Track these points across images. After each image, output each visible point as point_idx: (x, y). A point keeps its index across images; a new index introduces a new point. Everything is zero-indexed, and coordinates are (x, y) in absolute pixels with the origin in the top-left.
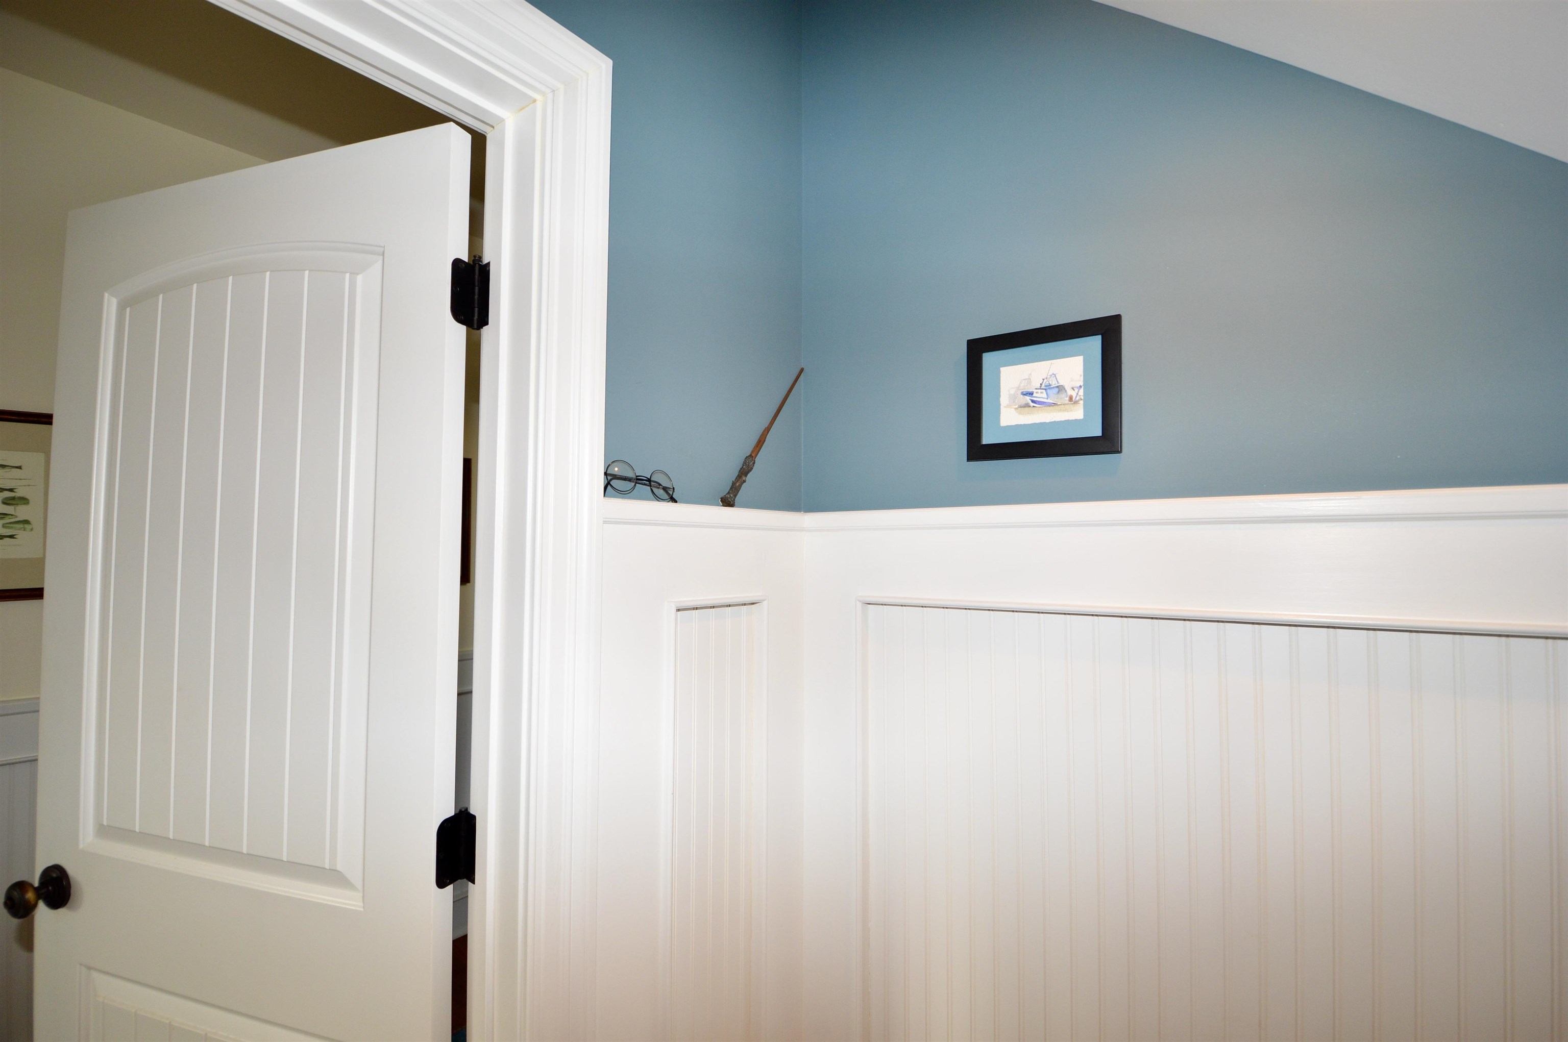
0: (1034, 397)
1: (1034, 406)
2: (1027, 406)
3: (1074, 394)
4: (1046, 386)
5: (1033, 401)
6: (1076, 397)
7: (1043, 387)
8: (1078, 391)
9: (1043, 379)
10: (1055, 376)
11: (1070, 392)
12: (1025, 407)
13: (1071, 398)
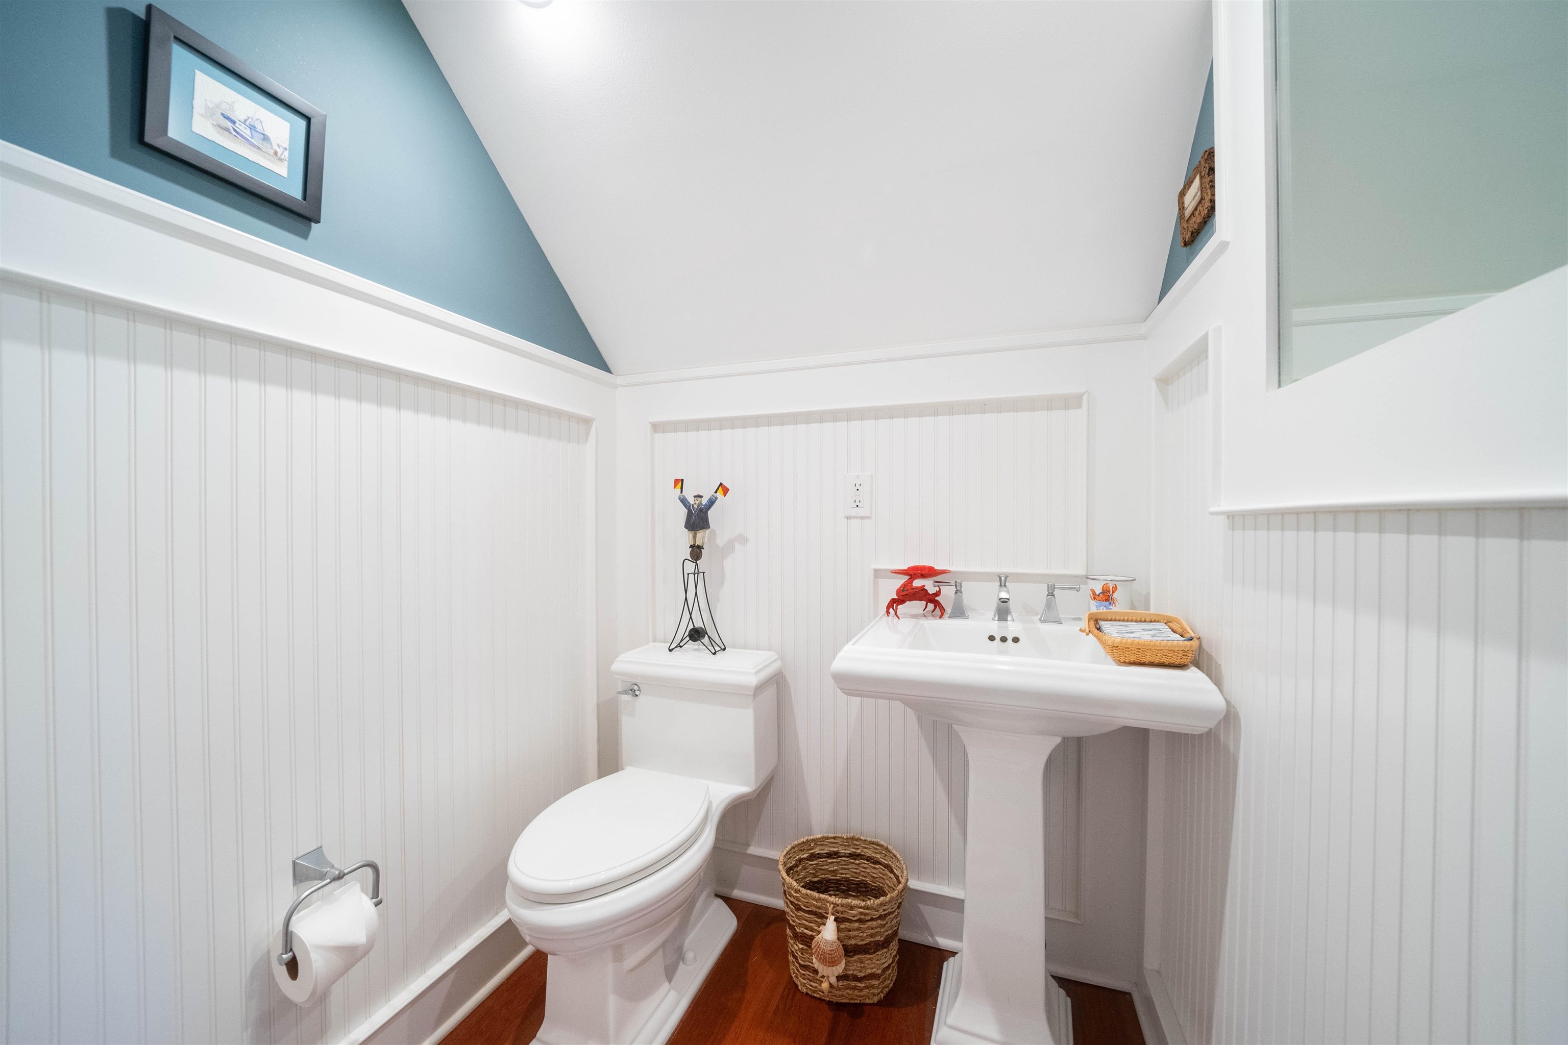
0: (236, 127)
1: (235, 136)
2: (227, 130)
3: (280, 151)
4: (250, 125)
5: (235, 130)
6: (281, 155)
7: (247, 123)
8: (284, 151)
9: (249, 118)
10: (261, 123)
11: (276, 148)
12: (224, 130)
13: (276, 153)
